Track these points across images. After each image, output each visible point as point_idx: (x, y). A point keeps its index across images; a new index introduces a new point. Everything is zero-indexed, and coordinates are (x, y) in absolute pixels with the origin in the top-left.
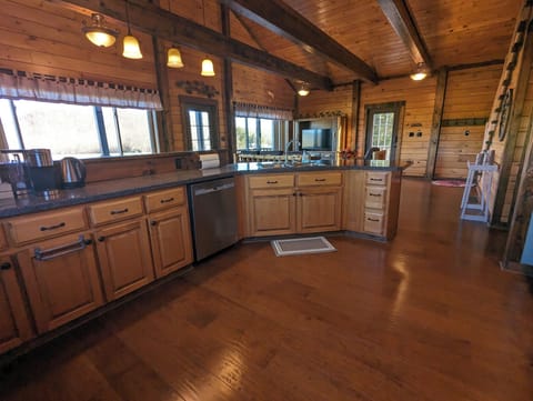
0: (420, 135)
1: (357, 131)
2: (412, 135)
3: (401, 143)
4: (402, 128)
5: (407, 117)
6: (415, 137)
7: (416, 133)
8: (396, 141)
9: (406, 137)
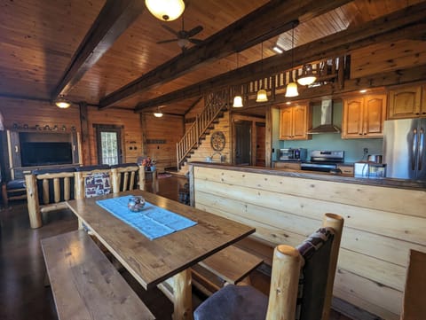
0: (136, 148)
2: (131, 148)
3: (125, 154)
4: (124, 144)
5: (126, 136)
6: (133, 150)
7: (133, 147)
8: (121, 153)
9: (128, 150)
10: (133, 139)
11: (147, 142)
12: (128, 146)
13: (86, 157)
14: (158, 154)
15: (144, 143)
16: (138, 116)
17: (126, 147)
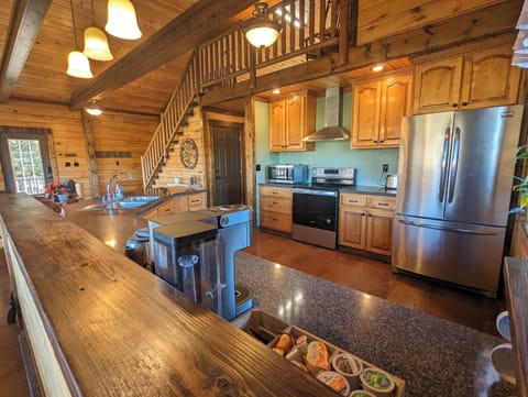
0: (77, 165)
2: (68, 165)
3: (58, 175)
4: (55, 158)
5: (57, 146)
6: (72, 168)
7: (72, 163)
8: (50, 171)
9: (62, 167)
10: (72, 150)
11: (96, 155)
12: (62, 161)
15: (91, 157)
17: (59, 163)
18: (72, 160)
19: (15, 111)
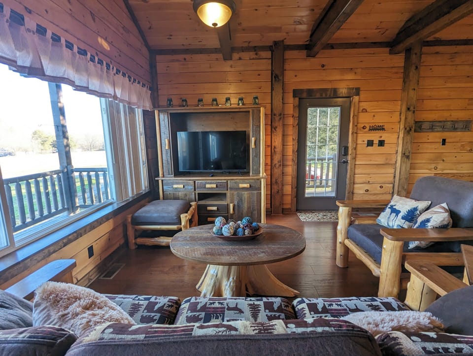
0: (381, 143)
1: (284, 136)
2: (370, 143)
3: (355, 158)
4: (356, 133)
5: (362, 115)
6: (375, 149)
7: (376, 142)
8: (346, 154)
9: (362, 148)
10: (379, 120)
11: (416, 128)
12: (363, 138)
13: (276, 161)
14: (439, 158)
15: (408, 131)
16: (399, 60)
17: (359, 141)
18: (375, 137)
19: (323, 66)
